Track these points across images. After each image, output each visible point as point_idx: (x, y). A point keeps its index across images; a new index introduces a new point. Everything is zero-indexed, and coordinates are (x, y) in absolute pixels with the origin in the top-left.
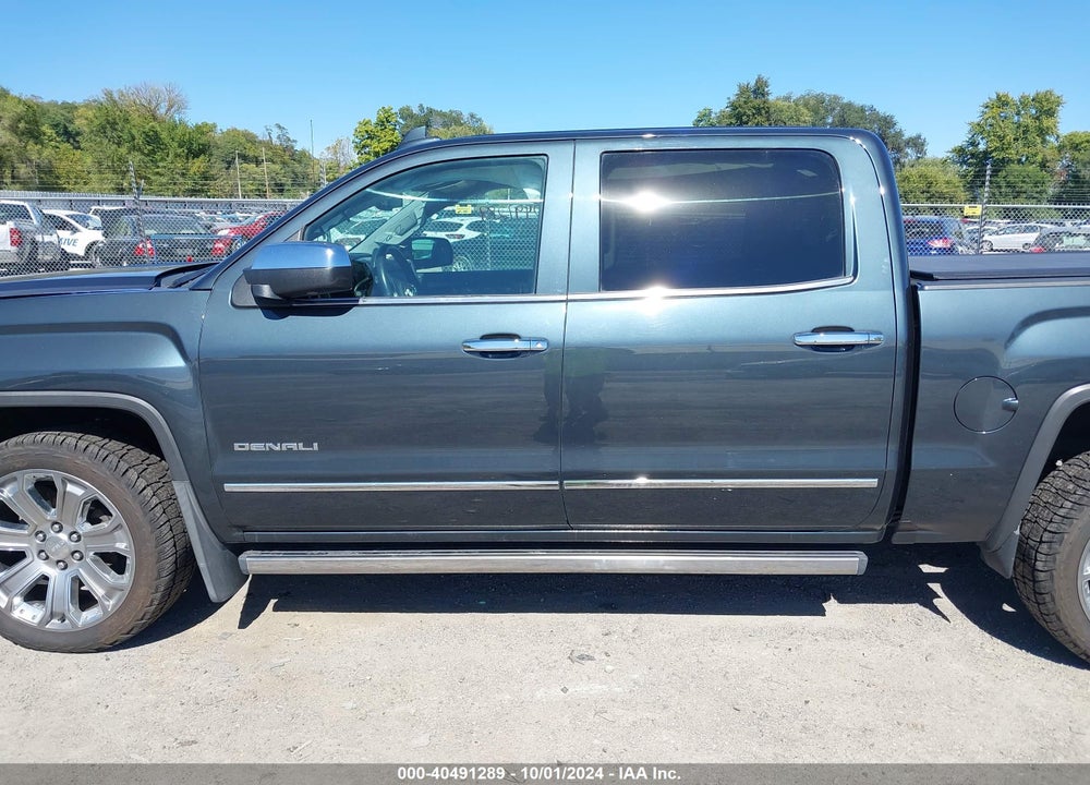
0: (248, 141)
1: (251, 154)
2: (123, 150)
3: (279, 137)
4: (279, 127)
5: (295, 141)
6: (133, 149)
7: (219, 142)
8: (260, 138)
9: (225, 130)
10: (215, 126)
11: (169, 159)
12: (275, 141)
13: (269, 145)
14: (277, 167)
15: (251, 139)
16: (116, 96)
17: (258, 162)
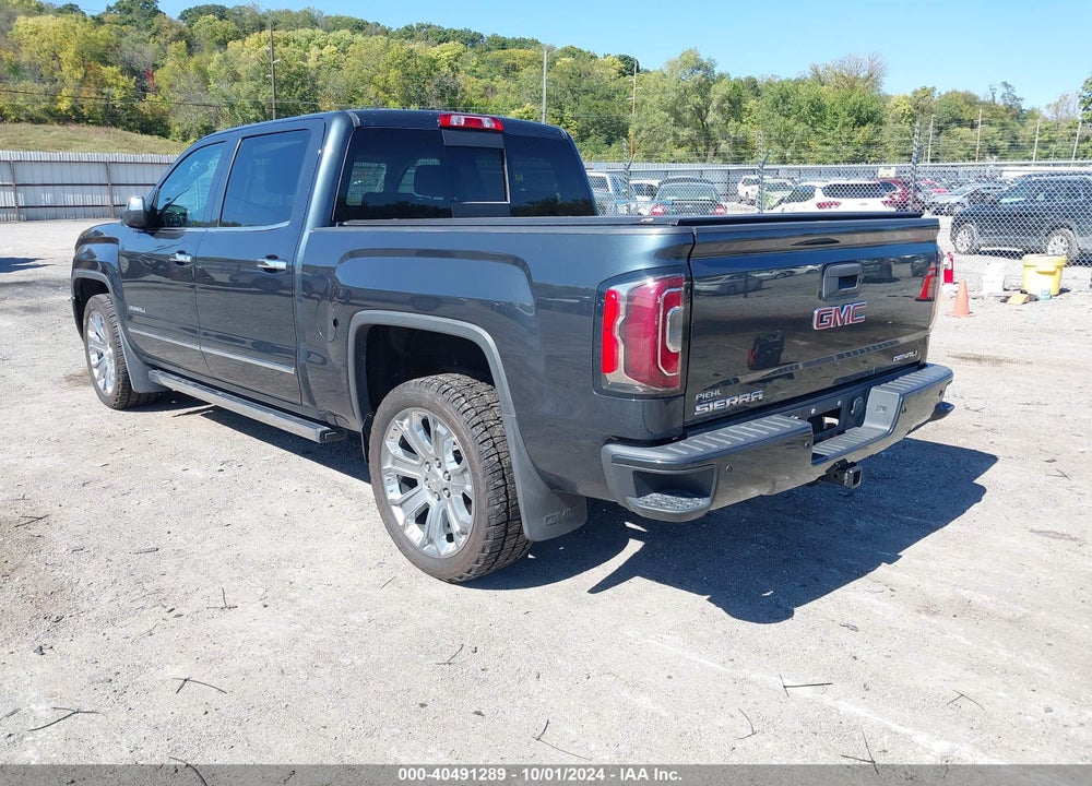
0: (966, 103)
1: (966, 117)
2: (790, 122)
3: (1003, 97)
4: (1006, 85)
5: (1021, 99)
6: (799, 119)
7: (934, 107)
8: (982, 99)
9: (943, 93)
10: (933, 89)
11: (837, 130)
12: (999, 101)
13: (990, 107)
14: (994, 130)
15: (971, 101)
16: (820, 70)
17: (973, 126)
